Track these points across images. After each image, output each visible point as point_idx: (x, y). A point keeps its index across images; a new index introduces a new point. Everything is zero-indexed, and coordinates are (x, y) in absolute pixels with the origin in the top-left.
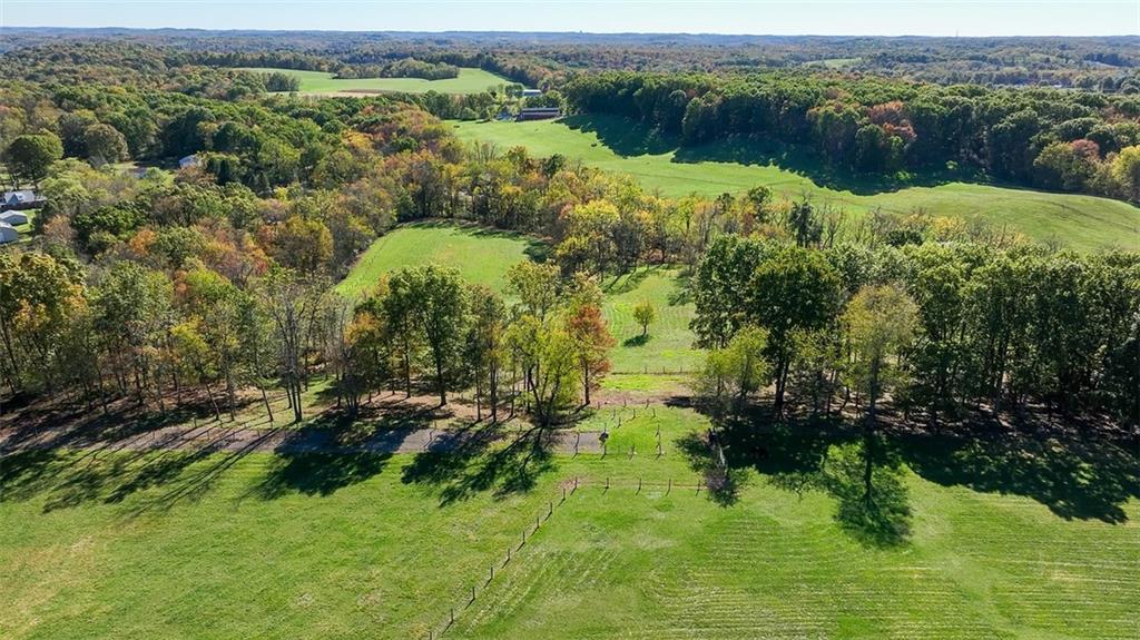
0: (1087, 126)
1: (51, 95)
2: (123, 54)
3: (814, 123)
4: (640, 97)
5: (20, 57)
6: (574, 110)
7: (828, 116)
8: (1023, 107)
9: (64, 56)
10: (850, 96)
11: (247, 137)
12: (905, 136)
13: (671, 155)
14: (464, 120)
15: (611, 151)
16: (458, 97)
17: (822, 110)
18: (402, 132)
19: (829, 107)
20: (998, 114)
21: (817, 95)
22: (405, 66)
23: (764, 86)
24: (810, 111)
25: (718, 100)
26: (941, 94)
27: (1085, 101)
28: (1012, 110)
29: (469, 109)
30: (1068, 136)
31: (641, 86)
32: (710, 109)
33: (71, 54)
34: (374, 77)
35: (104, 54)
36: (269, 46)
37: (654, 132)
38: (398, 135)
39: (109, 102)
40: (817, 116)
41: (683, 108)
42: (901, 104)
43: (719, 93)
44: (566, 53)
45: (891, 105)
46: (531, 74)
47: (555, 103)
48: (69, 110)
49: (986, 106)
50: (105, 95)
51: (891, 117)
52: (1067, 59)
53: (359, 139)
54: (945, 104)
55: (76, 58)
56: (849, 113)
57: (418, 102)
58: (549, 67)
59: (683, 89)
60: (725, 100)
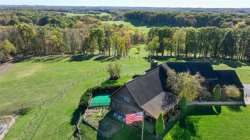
0: (231, 20)
1: (16, 14)
2: (29, 9)
3: (176, 19)
4: (140, 15)
5: (6, 10)
6: (126, 19)
7: (178, 18)
8: (219, 16)
9: (16, 9)
10: (183, 14)
11: (58, 21)
12: (194, 22)
13: (146, 26)
14: (102, 21)
15: (133, 26)
16: (101, 16)
17: (177, 17)
18: (90, 21)
19: (179, 16)
20: (213, 17)
21: (176, 14)
22: (89, 12)
23: (165, 13)
24: (175, 17)
25: (156, 15)
26: (202, 14)
27: (232, 15)
28: (216, 16)
29: (103, 19)
30: (228, 21)
31: (140, 13)
32: (154, 17)
33: (17, 9)
34: (83, 14)
35: (24, 9)
36: (60, 8)
37: (142, 22)
38: (89, 22)
39: (28, 15)
40: (176, 18)
41: (149, 17)
42: (194, 15)
43: (156, 14)
44: (124, 10)
45: (192, 16)
46: (117, 13)
47: (122, 17)
48: (20, 16)
49: (211, 16)
50: (27, 14)
51: (191, 18)
53: (81, 22)
54: (203, 15)
55: (18, 10)
56: (183, 17)
57: (93, 17)
58: (120, 12)
59: (149, 13)
60: (157, 15)
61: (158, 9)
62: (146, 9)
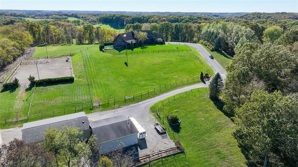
3: (150, 22)
6: (100, 23)
7: (152, 21)
10: (156, 17)
16: (72, 21)
17: (151, 19)
19: (153, 19)
21: (150, 17)
22: (53, 16)
23: (140, 16)
24: (149, 20)
25: (131, 18)
28: (185, 19)
29: (75, 23)
31: (115, 16)
32: (130, 20)
41: (124, 20)
42: (166, 18)
43: (131, 17)
44: (95, 14)
45: (164, 18)
46: (87, 18)
47: (95, 22)
51: (164, 20)
52: (209, 16)
54: (174, 18)
57: (63, 21)
58: (92, 17)
59: (125, 16)
60: (133, 18)
61: (134, 13)
62: (120, 13)
